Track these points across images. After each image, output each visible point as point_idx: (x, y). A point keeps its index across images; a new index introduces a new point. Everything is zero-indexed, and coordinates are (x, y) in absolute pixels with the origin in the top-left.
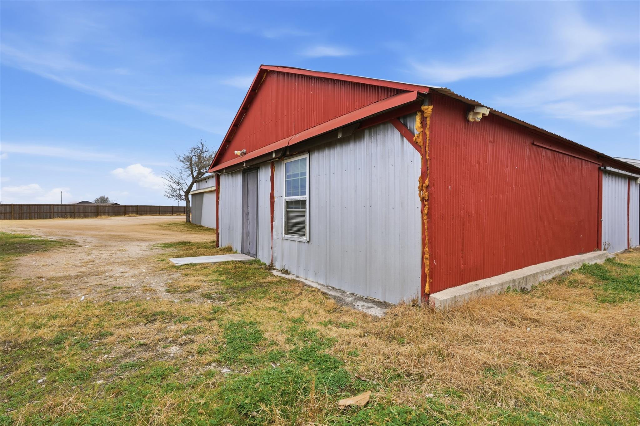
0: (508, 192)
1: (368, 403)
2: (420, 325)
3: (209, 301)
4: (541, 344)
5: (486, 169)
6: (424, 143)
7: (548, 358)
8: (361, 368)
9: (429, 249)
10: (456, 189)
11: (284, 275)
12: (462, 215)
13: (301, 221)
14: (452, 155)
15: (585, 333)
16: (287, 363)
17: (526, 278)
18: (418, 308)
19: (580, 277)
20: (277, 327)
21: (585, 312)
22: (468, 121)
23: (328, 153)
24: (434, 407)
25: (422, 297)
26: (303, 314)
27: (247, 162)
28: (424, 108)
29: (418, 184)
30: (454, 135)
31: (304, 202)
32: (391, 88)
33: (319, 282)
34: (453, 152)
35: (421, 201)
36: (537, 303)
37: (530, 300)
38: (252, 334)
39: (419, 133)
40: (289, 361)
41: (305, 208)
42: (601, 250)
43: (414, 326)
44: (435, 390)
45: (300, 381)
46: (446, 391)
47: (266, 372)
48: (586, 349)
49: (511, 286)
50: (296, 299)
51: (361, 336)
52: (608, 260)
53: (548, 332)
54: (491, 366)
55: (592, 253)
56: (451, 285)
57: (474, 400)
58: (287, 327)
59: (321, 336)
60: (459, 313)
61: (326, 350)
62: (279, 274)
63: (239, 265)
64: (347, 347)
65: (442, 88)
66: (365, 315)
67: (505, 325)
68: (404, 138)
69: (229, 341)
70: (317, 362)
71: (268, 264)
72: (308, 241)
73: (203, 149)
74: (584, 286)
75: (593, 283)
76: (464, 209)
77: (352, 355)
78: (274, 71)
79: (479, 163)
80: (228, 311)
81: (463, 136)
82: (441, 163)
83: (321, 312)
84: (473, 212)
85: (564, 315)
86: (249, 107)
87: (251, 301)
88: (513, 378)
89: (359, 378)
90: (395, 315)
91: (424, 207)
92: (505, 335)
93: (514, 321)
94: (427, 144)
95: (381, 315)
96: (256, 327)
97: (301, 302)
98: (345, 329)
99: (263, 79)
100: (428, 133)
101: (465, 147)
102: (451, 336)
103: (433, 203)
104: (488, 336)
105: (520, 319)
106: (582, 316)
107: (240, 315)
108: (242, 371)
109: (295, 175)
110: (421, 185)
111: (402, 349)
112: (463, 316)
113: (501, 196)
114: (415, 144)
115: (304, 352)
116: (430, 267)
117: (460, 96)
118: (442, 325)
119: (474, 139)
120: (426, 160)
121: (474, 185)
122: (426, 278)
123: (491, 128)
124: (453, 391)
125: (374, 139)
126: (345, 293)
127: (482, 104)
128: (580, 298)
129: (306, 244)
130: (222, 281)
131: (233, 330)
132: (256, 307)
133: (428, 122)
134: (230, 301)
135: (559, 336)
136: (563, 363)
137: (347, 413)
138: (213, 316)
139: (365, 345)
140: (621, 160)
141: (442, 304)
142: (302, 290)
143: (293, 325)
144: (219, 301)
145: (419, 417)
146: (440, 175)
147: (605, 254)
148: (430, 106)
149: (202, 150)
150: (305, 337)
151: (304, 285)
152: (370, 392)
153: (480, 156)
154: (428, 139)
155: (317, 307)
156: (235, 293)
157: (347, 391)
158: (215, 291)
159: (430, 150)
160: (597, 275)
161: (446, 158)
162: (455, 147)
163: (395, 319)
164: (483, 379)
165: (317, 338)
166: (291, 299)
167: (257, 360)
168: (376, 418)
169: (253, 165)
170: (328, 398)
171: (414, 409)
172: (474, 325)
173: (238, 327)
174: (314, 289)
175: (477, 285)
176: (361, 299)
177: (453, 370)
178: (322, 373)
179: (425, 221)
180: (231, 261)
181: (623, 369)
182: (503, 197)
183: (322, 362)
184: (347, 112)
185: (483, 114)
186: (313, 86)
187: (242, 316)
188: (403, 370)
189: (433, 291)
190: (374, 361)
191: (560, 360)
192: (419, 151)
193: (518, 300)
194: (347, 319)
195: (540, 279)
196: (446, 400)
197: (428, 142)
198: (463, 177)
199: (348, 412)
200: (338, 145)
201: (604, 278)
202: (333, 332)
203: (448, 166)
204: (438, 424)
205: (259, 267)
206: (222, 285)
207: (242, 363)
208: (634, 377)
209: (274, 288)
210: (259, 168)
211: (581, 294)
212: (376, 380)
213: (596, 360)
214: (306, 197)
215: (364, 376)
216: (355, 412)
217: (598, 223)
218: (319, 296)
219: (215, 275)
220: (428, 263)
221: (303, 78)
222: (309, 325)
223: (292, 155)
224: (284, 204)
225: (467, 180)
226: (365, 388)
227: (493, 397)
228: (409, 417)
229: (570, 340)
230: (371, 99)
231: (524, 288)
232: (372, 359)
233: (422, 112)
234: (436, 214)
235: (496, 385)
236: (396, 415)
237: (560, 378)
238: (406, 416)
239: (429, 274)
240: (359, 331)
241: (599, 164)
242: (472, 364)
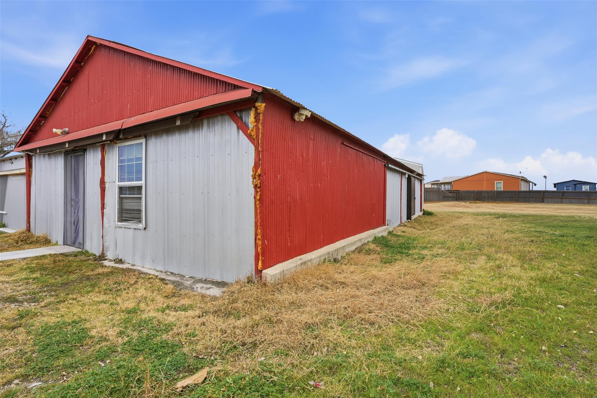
0: (324, 182)
1: (206, 379)
2: (254, 299)
3: (13, 306)
4: (346, 301)
5: (308, 162)
6: (257, 136)
7: (350, 310)
8: (199, 347)
9: (261, 231)
10: (284, 178)
11: (117, 265)
12: (289, 200)
13: (136, 208)
14: (281, 149)
15: (374, 288)
16: (118, 358)
17: (337, 250)
18: (252, 284)
19: (372, 246)
20: (107, 321)
21: (374, 272)
22: (295, 120)
23: (166, 139)
24: (265, 368)
25: (255, 274)
26: (138, 303)
27: (69, 142)
28: (257, 104)
29: (251, 173)
30: (283, 131)
31: (140, 188)
32: (229, 83)
33: (157, 269)
34: (282, 146)
35: (254, 188)
36: (344, 269)
37: (340, 267)
38: (75, 334)
39: (253, 127)
40: (121, 355)
41: (141, 194)
42: (385, 226)
43: (248, 300)
44: (266, 354)
45: (133, 373)
46: (275, 353)
47: (92, 374)
48: (374, 299)
49: (327, 258)
50: (131, 289)
51: (199, 317)
52: (390, 233)
53: (350, 291)
54: (310, 324)
55: (379, 228)
56: (280, 261)
57: (297, 355)
58: (120, 319)
59: (157, 323)
60: (287, 285)
61: (163, 336)
62: (112, 264)
63: (60, 258)
64: (185, 329)
65: (273, 89)
66: (203, 296)
67: (322, 289)
68: (240, 130)
69: (42, 348)
70: (153, 350)
71: (97, 255)
72: (144, 228)
73: (5, 122)
74: (375, 253)
75: (380, 250)
76: (290, 195)
77: (190, 336)
78: (105, 45)
79: (303, 157)
80: (41, 314)
81: (290, 132)
82: (272, 154)
83: (159, 299)
84: (298, 198)
85: (362, 276)
86: (73, 80)
87: (75, 297)
88: (326, 330)
89: (197, 357)
90: (232, 293)
91: (257, 193)
92: (321, 298)
93: (328, 285)
94: (260, 137)
95: (219, 294)
96: (81, 325)
97: (136, 291)
98: (183, 313)
99: (91, 51)
100: (260, 128)
101: (292, 142)
102: (280, 305)
103: (265, 190)
104: (309, 300)
105: (332, 283)
106: (372, 275)
107: (59, 315)
108: (60, 380)
109: (129, 160)
110: (254, 174)
111: (238, 323)
112: (290, 286)
113: (319, 185)
114: (249, 137)
115: (139, 342)
116: (262, 247)
117: (288, 98)
118: (272, 296)
119: (299, 136)
120: (259, 152)
121: (298, 174)
122: (259, 256)
123: (312, 129)
124: (281, 351)
125: (212, 128)
126: (184, 277)
127: (305, 107)
128: (372, 262)
129: (143, 231)
130: (34, 279)
131: (48, 335)
132: (81, 303)
133: (261, 118)
134: (46, 301)
135: (358, 293)
136: (359, 312)
137: (184, 394)
138: (19, 323)
139: (203, 324)
140: (397, 160)
141: (273, 278)
142: (138, 278)
143: (127, 316)
144: (28, 303)
145: (252, 381)
146: (270, 165)
147: (387, 228)
148: (263, 104)
149: (5, 124)
150: (140, 327)
151: (141, 273)
152: (208, 368)
153: (303, 150)
154: (260, 133)
155: (155, 294)
156: (52, 291)
157: (185, 372)
158: (24, 292)
159: (262, 143)
160: (383, 244)
161: (275, 151)
162: (283, 142)
163: (232, 296)
164: (305, 336)
165: (154, 325)
166: (125, 289)
167: (81, 362)
168: (213, 391)
169: (78, 147)
170: (164, 384)
171: (247, 375)
172: (298, 293)
173: (55, 329)
174: (151, 276)
175: (301, 259)
176: (200, 281)
177: (281, 333)
178: (159, 359)
179: (257, 206)
180: (48, 255)
181: (394, 308)
182: (320, 185)
183: (159, 349)
184: (186, 100)
185: (306, 116)
186: (151, 70)
187: (62, 316)
188: (239, 341)
189: (265, 267)
190: (212, 338)
191: (358, 310)
192: (253, 143)
193: (331, 269)
194: (186, 302)
195: (347, 250)
196: (275, 361)
197: (260, 136)
198: (290, 168)
199: (186, 392)
200: (176, 132)
201: (387, 246)
202: (171, 317)
203: (277, 158)
204: (268, 382)
205: (86, 258)
206: (35, 283)
207: (59, 370)
208: (399, 313)
209: (105, 279)
210: (85, 150)
211: (373, 259)
212: (213, 355)
213: (379, 306)
214: (142, 183)
215: (202, 354)
216: (192, 391)
217: (384, 206)
218: (157, 283)
219: (24, 273)
220: (260, 244)
221: (139, 58)
222: (145, 313)
223: (126, 139)
224: (117, 190)
225: (293, 171)
226: (203, 365)
227: (311, 349)
228: (243, 382)
229: (364, 294)
230: (210, 91)
231: (336, 258)
232: (210, 337)
233: (256, 109)
234: (267, 200)
235: (313, 339)
236: (231, 384)
237: (357, 324)
238: (241, 382)
239: (261, 253)
240: (198, 312)
241: (385, 162)
242: (296, 326)
